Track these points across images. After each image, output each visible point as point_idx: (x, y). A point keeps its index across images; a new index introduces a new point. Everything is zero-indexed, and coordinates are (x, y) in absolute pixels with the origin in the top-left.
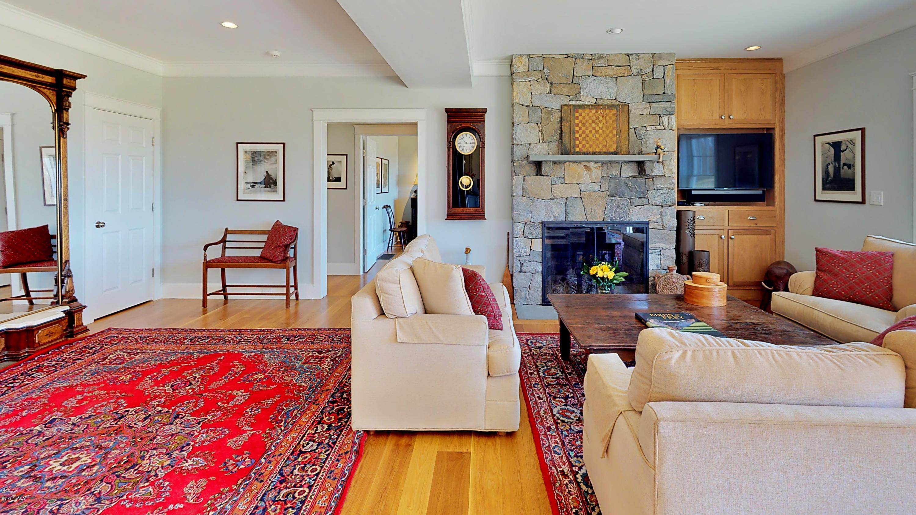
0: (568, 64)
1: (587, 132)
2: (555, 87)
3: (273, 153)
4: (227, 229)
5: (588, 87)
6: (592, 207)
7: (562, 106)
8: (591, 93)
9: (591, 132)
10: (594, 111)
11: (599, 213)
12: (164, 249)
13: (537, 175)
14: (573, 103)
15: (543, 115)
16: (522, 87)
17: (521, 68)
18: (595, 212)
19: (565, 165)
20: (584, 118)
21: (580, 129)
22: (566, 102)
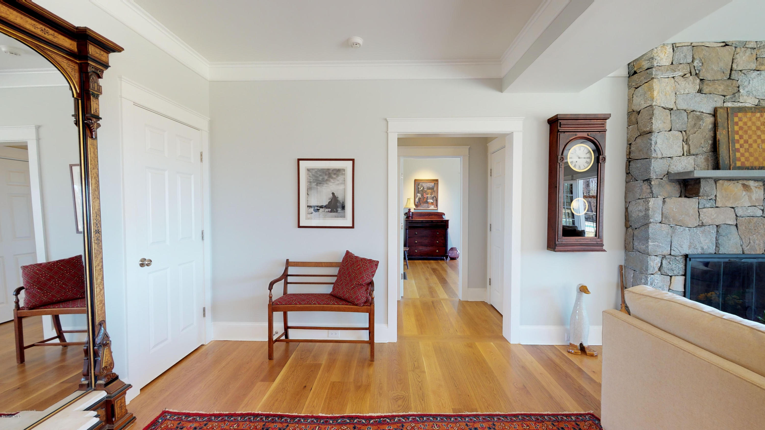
0: (726, 53)
1: (750, 141)
2: (707, 85)
3: (338, 172)
4: (287, 260)
5: (750, 85)
6: (751, 237)
7: (715, 110)
8: (754, 93)
9: (755, 141)
10: (758, 115)
11: (759, 245)
12: (215, 284)
13: (680, 197)
14: (729, 105)
15: (689, 120)
16: (665, 85)
17: (664, 60)
18: (754, 243)
19: (718, 184)
20: (745, 124)
21: (741, 137)
22: (719, 104)
